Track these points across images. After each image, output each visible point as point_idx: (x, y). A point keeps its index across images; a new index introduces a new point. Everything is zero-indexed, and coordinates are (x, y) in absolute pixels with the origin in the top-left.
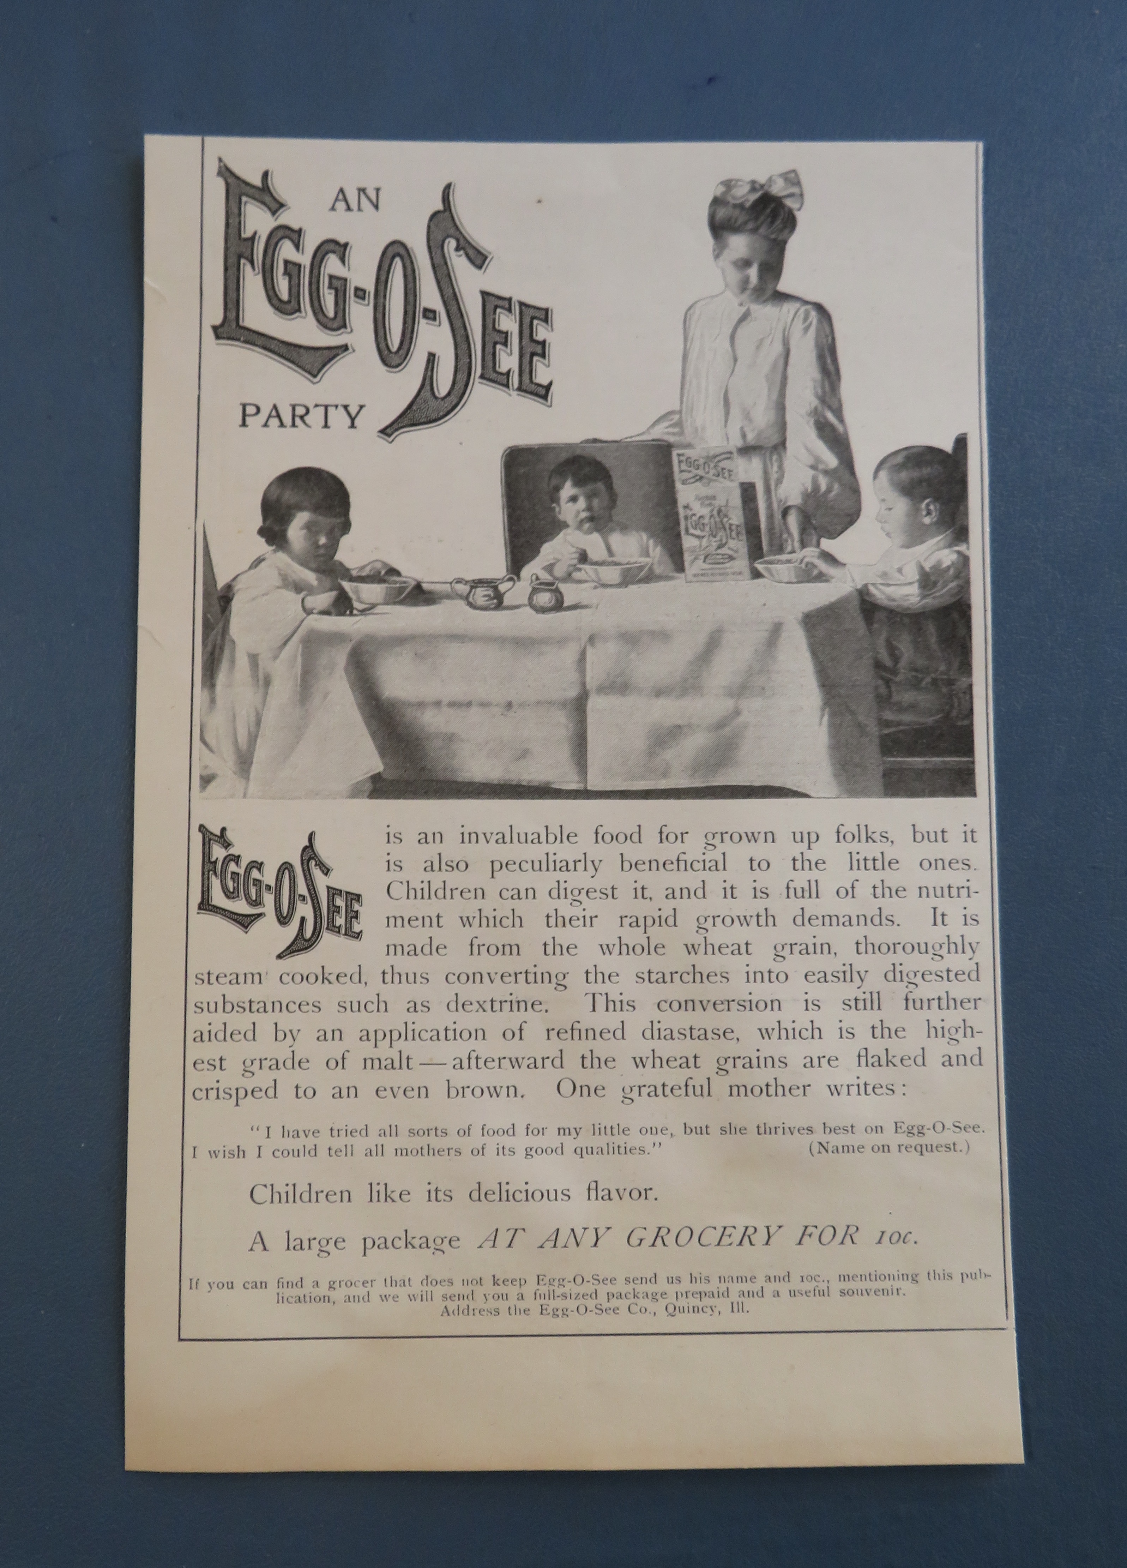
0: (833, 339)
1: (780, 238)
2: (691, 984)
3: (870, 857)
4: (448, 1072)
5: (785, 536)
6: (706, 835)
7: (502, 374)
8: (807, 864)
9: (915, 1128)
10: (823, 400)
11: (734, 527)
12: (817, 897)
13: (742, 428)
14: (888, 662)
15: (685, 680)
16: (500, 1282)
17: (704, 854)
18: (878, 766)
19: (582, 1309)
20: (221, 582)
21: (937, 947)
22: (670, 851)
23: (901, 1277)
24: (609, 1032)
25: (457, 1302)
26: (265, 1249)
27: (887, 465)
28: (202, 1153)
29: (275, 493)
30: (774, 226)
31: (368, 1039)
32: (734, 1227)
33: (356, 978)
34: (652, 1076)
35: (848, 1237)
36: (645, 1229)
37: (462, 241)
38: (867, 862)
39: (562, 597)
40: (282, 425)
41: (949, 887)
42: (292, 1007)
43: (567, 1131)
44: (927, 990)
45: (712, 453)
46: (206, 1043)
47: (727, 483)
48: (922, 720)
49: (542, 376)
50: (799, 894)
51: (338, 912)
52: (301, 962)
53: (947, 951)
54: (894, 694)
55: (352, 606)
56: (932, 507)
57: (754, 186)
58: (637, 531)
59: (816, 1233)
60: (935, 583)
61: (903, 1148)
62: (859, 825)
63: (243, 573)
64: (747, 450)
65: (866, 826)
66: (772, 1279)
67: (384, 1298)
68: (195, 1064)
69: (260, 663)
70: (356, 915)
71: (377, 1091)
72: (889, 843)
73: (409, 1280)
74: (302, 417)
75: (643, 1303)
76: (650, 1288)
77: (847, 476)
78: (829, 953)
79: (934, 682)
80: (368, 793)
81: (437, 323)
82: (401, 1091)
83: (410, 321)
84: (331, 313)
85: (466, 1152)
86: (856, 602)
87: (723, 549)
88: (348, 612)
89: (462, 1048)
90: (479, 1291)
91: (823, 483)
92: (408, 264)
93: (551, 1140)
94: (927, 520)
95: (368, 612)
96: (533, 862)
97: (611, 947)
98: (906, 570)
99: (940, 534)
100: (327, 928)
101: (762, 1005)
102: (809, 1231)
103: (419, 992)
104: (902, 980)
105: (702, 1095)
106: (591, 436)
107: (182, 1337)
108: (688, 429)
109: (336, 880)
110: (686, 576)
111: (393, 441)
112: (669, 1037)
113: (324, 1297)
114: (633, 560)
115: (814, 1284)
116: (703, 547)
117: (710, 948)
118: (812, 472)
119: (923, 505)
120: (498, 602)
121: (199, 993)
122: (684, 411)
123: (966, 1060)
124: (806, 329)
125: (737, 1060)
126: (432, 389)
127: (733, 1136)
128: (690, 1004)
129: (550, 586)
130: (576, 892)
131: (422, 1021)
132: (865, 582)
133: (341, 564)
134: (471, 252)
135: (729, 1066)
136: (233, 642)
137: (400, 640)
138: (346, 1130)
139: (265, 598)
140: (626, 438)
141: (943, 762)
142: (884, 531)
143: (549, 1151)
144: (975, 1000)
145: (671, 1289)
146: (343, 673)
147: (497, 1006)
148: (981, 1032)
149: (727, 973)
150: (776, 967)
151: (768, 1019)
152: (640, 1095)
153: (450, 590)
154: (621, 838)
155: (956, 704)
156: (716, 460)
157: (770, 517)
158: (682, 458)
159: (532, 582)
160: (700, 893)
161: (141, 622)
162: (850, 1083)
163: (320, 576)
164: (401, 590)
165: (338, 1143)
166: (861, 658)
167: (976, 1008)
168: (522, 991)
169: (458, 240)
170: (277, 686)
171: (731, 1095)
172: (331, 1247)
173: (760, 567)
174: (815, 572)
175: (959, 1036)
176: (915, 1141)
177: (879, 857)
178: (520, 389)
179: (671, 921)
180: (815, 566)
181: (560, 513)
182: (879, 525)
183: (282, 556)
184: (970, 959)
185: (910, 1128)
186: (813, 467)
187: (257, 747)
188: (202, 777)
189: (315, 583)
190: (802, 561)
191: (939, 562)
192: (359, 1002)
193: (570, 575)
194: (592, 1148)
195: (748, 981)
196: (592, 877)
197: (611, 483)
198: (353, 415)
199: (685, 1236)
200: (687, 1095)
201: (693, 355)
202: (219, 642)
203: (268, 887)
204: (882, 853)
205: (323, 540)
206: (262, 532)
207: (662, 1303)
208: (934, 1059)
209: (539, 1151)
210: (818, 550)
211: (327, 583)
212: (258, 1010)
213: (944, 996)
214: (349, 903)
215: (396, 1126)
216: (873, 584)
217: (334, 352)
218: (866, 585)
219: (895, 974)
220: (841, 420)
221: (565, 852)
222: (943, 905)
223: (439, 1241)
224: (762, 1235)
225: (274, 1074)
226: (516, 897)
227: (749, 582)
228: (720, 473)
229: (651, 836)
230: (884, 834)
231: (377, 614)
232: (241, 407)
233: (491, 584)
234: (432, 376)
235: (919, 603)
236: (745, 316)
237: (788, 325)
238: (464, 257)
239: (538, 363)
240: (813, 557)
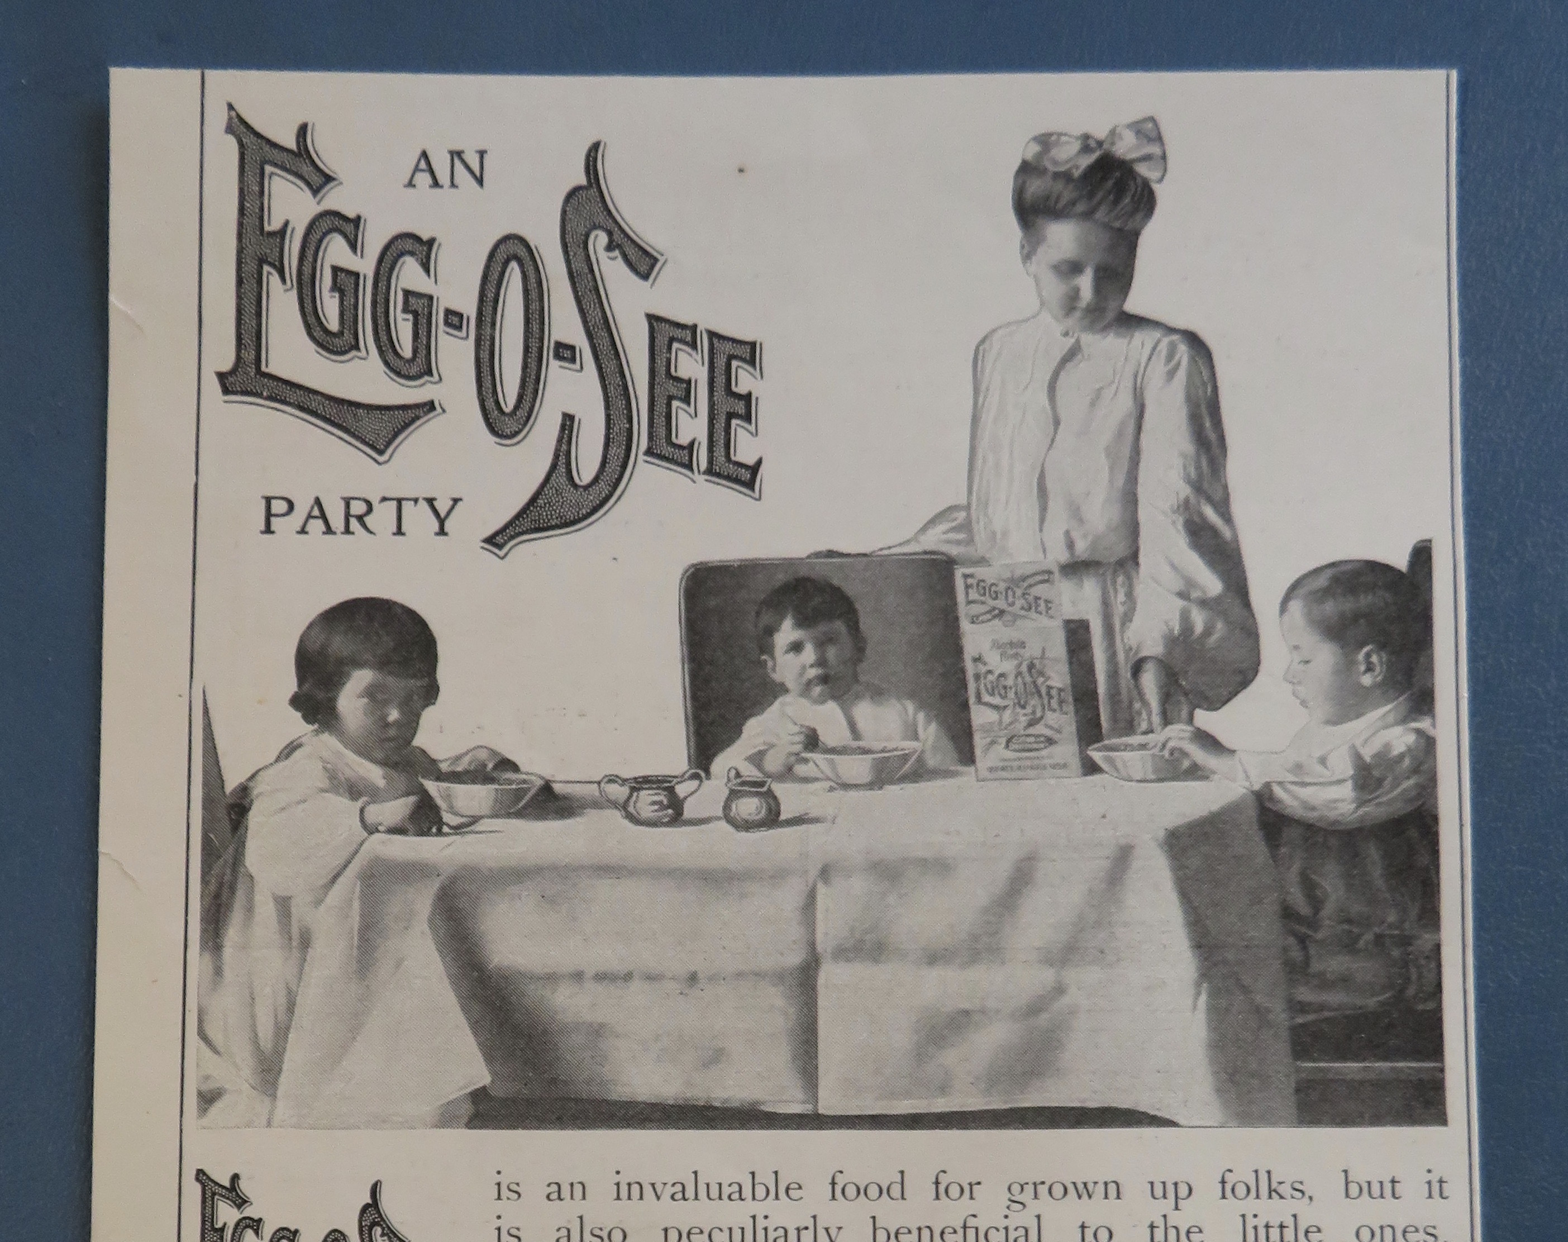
0: (1215, 389)
1: (1130, 226)
3: (1275, 1222)
5: (1137, 705)
6: (1009, 1189)
7: (681, 447)
8: (1172, 1233)
10: (1198, 487)
11: (1054, 692)
13: (1067, 533)
14: (1304, 909)
15: (975, 938)
17: (1006, 1217)
18: (1286, 1076)
20: (232, 782)
22: (952, 1213)
27: (1302, 591)
29: (318, 638)
30: (1119, 207)
37: (617, 234)
38: (1271, 1230)
39: (778, 804)
40: (329, 530)
45: (1019, 573)
47: (1044, 621)
48: (1359, 1002)
49: (745, 449)
54: (1314, 960)
55: (441, 819)
56: (1374, 659)
57: (1087, 144)
58: (899, 699)
60: (1380, 782)
62: (1256, 1171)
63: (266, 767)
64: (1075, 568)
65: (1269, 1172)
69: (294, 910)
72: (1306, 1200)
74: (360, 518)
77: (1237, 610)
79: (1379, 938)
80: (465, 1119)
81: (577, 366)
83: (533, 365)
84: (407, 352)
86: (1251, 813)
87: (1037, 727)
88: (434, 830)
91: (1199, 620)
92: (531, 272)
94: (1367, 680)
95: (465, 830)
96: (730, 1229)
98: (1332, 760)
99: (1388, 702)
106: (823, 547)
108: (981, 536)
110: (976, 771)
111: (506, 554)
114: (890, 745)
116: (1004, 725)
118: (1181, 603)
119: (1361, 656)
120: (675, 812)
122: (974, 506)
124: (1171, 374)
126: (569, 471)
129: (757, 788)
132: (1268, 780)
133: (423, 752)
134: (631, 251)
136: (251, 878)
137: (516, 876)
139: (300, 808)
140: (881, 549)
141: (1393, 1069)
142: (1297, 697)
146: (426, 927)
153: (597, 794)
154: (873, 1191)
155: (1414, 977)
156: (1025, 584)
157: (1113, 675)
158: (970, 581)
159: (729, 780)
161: (102, 848)
163: (390, 771)
164: (519, 794)
166: (1260, 902)
169: (610, 234)
170: (319, 947)
173: (1097, 756)
174: (1186, 764)
177: (1289, 1222)
180: (1185, 754)
181: (774, 670)
182: (1290, 687)
183: (329, 740)
186: (1183, 595)
187: (289, 1046)
188: (200, 1094)
189: (381, 783)
190: (1164, 746)
191: (1387, 746)
193: (790, 769)
197: (857, 622)
198: (443, 515)
201: (988, 418)
202: (227, 878)
204: (1295, 1216)
205: (394, 715)
206: (296, 702)
210: (1190, 728)
211: (401, 781)
216: (1280, 783)
217: (411, 414)
218: (1268, 785)
220: (1227, 518)
221: (783, 1214)
227: (1078, 780)
228: (1033, 605)
229: (920, 1188)
230: (1298, 1186)
231: (480, 833)
232: (263, 502)
233: (663, 784)
234: (569, 452)
235: (1354, 812)
236: (1072, 354)
237: (1143, 365)
238: (620, 261)
239: (740, 430)
240: (1182, 739)
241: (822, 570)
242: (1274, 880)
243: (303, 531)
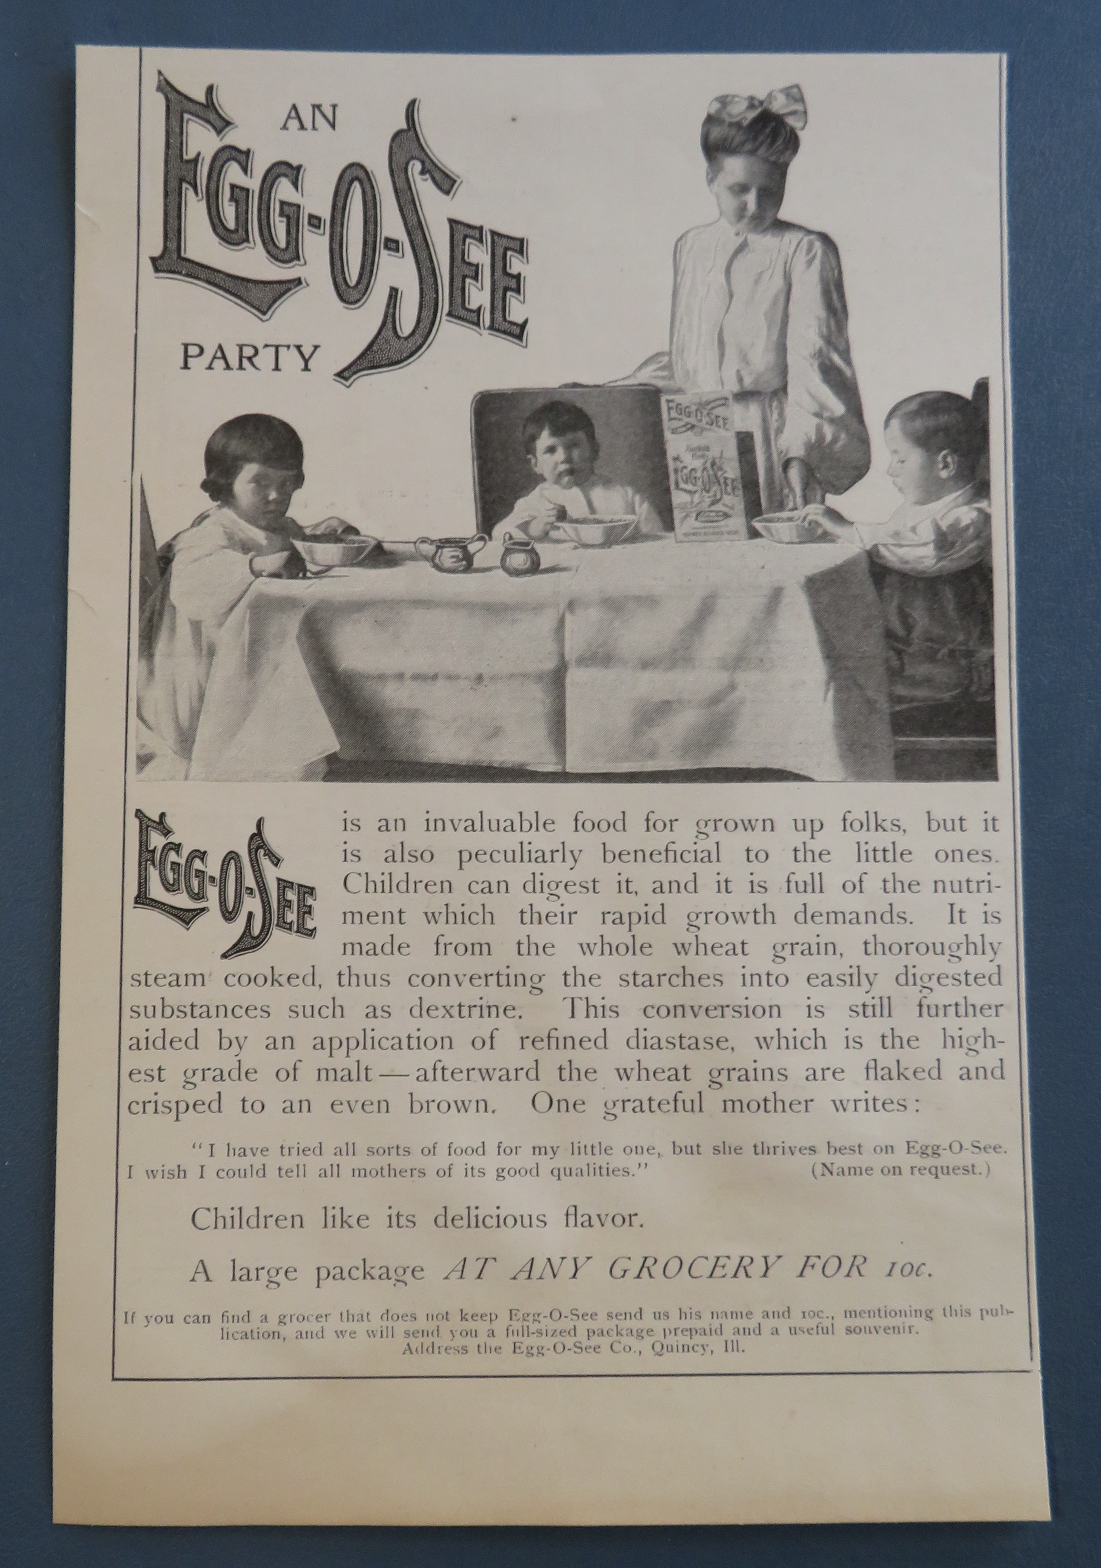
0: (840, 273)
1: (782, 160)
2: (680, 988)
3: (880, 847)
4: (411, 1084)
5: (786, 491)
6: (697, 823)
8: (809, 855)
9: (930, 1149)
10: (828, 341)
11: (729, 482)
12: (821, 891)
13: (738, 371)
14: (901, 632)
15: (675, 651)
16: (469, 1317)
17: (695, 843)
18: (889, 746)
19: (560, 1348)
20: (161, 541)
21: (954, 947)
22: (657, 840)
23: (913, 1313)
24: (590, 1040)
25: (421, 1339)
26: (208, 1279)
27: (899, 413)
28: (139, 1173)
29: (221, 441)
30: (774, 147)
31: (322, 1048)
32: (728, 1257)
33: (309, 980)
34: (638, 1089)
35: (855, 1269)
36: (629, 1258)
37: (427, 162)
38: (877, 853)
39: (539, 559)
40: (228, 367)
41: (968, 881)
42: (238, 1012)
43: (543, 1150)
44: (942, 995)
45: (704, 399)
46: (143, 1051)
47: (722, 432)
48: (939, 696)
49: (517, 313)
50: (801, 888)
51: (290, 907)
52: (248, 962)
53: (965, 952)
54: (907, 667)
55: (305, 567)
56: (949, 459)
57: (752, 103)
58: (622, 485)
59: (819, 1264)
60: (953, 544)
61: (916, 1171)
62: (867, 812)
63: (184, 531)
64: (744, 396)
65: (876, 813)
66: (771, 1315)
67: (340, 1334)
68: (131, 1074)
69: (203, 630)
70: (309, 911)
71: (332, 1105)
72: (901, 831)
73: (368, 1314)
74: (250, 359)
75: (627, 1340)
76: (635, 1324)
77: (854, 424)
78: (834, 953)
79: (952, 653)
80: (322, 776)
81: (400, 254)
82: (360, 1105)
83: (370, 253)
85: (431, 1172)
86: (864, 565)
87: (717, 505)
88: (301, 575)
89: (426, 1058)
90: (445, 1326)
92: (368, 189)
93: (525, 1160)
94: (944, 474)
95: (323, 575)
96: (505, 851)
97: (592, 946)
98: (920, 529)
99: (959, 489)
100: (277, 925)
101: (759, 1011)
102: (810, 1262)
103: (378, 996)
104: (915, 984)
105: (692, 1110)
106: (570, 380)
107: (116, 1376)
108: (679, 373)
109: (286, 872)
110: (675, 535)
111: (351, 385)
112: (656, 1046)
113: (274, 1333)
114: (617, 517)
115: (816, 1320)
116: (695, 504)
117: (701, 947)
118: (816, 421)
119: (940, 457)
120: (467, 563)
121: (135, 996)
122: (674, 353)
123: (984, 1073)
124: (810, 263)
125: (732, 1072)
126: (394, 328)
127: (727, 1156)
128: (679, 1010)
129: (525, 547)
130: (553, 885)
131: (383, 1028)
132: (875, 543)
133: (293, 521)
134: (438, 176)
135: (723, 1079)
136: (174, 608)
137: (357, 606)
138: (298, 1148)
139: (208, 559)
140: (610, 382)
141: (961, 742)
142: (896, 486)
143: (523, 1172)
144: (996, 1006)
145: (659, 1326)
146: (295, 642)
147: (465, 1011)
148: (1003, 1042)
149: (721, 975)
150: (776, 969)
151: (767, 1026)
152: (624, 1110)
153: (413, 550)
154: (604, 826)
155: (976, 679)
156: (709, 407)
157: (770, 469)
158: (671, 405)
159: (505, 541)
160: (691, 887)
161: (71, 586)
162: (857, 1098)
163: (271, 534)
164: (359, 550)
165: (289, 1162)
166: (871, 626)
167: (997, 1015)
168: (494, 995)
169: (423, 163)
171: (725, 1110)
172: (281, 1277)
173: (758, 525)
174: (820, 531)
175: (979, 1046)
176: (928, 1162)
177: (890, 847)
178: (492, 327)
179: (658, 918)
180: (818, 524)
181: (536, 465)
182: (891, 478)
183: (228, 513)
184: (991, 961)
185: (924, 1148)
186: (818, 415)
187: (200, 724)
188: (139, 757)
189: (264, 542)
190: (805, 518)
192: (313, 1007)
193: (547, 534)
194: (570, 1169)
195: (744, 985)
196: (572, 869)
197: (593, 433)
198: (307, 356)
199: (674, 1265)
200: (676, 1110)
201: (683, 292)
202: (157, 608)
203: (212, 879)
204: (894, 843)
205: (273, 495)
206: (205, 486)
207: (649, 1341)
208: (951, 1071)
209: (512, 1172)
210: (823, 507)
211: (278, 541)
212: (200, 1015)
213: (962, 1002)
214: (301, 897)
215: (354, 1144)
216: (884, 545)
217: (284, 287)
218: (876, 546)
219: (907, 977)
220: (848, 362)
221: (542, 841)
222: (961, 900)
223: (400, 1271)
224: (760, 1265)
225: (219, 1086)
226: (487, 890)
227: (746, 542)
228: (714, 422)
229: (636, 823)
230: (896, 822)
231: (333, 577)
232: (183, 347)
233: (460, 544)
234: (394, 313)
235: (935, 565)
236: (742, 247)
237: (790, 257)
238: (430, 182)
239: (513, 300)
240: (816, 514)
241: (568, 396)
242: (880, 612)
243: (210, 368)
